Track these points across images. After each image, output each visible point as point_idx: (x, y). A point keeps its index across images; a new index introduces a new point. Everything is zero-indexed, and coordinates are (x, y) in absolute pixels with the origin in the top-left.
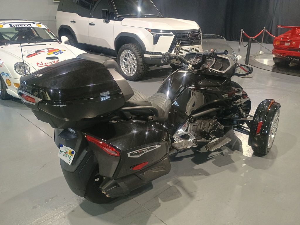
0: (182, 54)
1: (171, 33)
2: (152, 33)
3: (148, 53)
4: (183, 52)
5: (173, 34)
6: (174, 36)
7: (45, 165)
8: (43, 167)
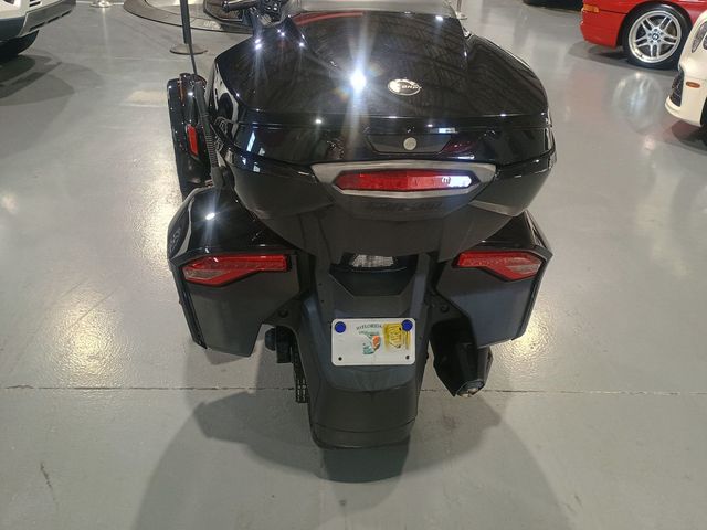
7: (42, 468)
8: (46, 475)
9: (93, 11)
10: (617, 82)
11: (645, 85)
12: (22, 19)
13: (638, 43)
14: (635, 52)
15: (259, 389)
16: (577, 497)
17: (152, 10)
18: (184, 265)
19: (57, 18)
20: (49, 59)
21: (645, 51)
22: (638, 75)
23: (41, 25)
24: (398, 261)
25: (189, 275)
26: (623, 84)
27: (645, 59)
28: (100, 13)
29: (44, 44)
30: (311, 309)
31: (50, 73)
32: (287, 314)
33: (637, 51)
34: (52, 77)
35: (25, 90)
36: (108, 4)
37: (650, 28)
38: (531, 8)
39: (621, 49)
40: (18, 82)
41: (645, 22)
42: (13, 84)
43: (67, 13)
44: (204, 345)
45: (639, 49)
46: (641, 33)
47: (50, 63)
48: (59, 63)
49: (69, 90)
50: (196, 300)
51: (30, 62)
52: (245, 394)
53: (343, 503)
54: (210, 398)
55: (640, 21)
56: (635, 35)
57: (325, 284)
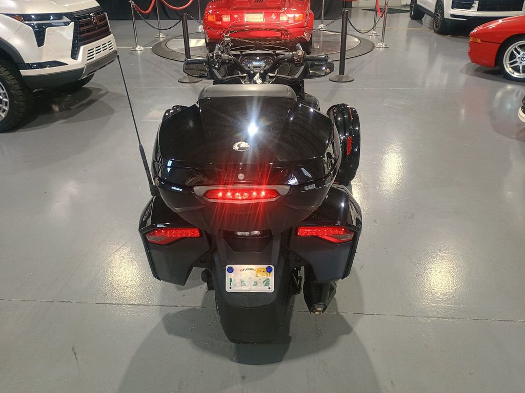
0: (93, 58)
1: (66, 19)
2: (26, 24)
3: (29, 66)
4: (93, 55)
5: (70, 21)
6: (72, 23)
7: (73, 349)
8: (75, 354)
9: (132, 53)
10: (496, 92)
11: (517, 94)
12: (83, 69)
13: (511, 64)
14: (509, 70)
15: (203, 307)
16: (392, 382)
17: (170, 52)
18: (146, 233)
19: (104, 66)
20: (101, 90)
21: (516, 69)
22: (509, 87)
23: (95, 71)
24: (264, 233)
25: (150, 238)
26: (499, 94)
27: (516, 75)
28: (137, 55)
29: (98, 80)
30: (216, 259)
31: (100, 100)
32: (205, 262)
33: (510, 69)
34: (101, 102)
35: (85, 112)
36: (142, 48)
37: (519, 53)
38: (439, 37)
39: (498, 68)
40: (80, 106)
41: (516, 49)
42: (78, 107)
43: (112, 61)
44: (158, 278)
45: (512, 68)
46: (512, 56)
47: (101, 93)
48: (107, 93)
49: (111, 111)
50: (154, 252)
51: (89, 92)
52: (194, 309)
53: (243, 378)
54: (173, 311)
55: (511, 48)
56: (508, 59)
57: (221, 245)
